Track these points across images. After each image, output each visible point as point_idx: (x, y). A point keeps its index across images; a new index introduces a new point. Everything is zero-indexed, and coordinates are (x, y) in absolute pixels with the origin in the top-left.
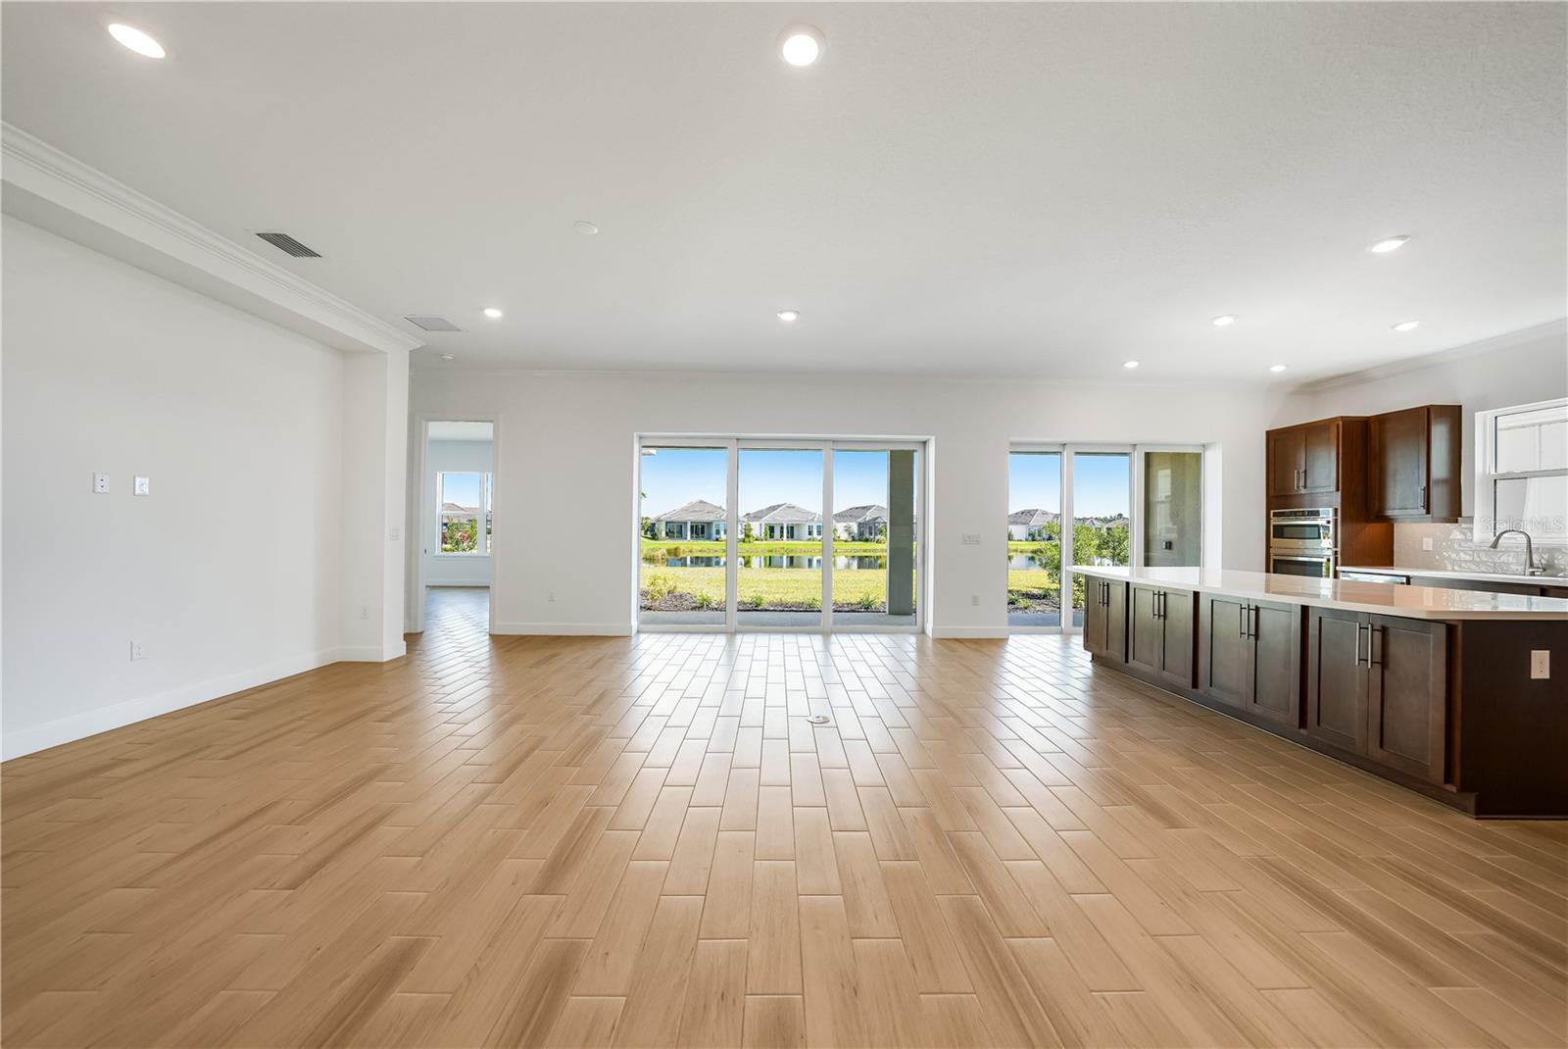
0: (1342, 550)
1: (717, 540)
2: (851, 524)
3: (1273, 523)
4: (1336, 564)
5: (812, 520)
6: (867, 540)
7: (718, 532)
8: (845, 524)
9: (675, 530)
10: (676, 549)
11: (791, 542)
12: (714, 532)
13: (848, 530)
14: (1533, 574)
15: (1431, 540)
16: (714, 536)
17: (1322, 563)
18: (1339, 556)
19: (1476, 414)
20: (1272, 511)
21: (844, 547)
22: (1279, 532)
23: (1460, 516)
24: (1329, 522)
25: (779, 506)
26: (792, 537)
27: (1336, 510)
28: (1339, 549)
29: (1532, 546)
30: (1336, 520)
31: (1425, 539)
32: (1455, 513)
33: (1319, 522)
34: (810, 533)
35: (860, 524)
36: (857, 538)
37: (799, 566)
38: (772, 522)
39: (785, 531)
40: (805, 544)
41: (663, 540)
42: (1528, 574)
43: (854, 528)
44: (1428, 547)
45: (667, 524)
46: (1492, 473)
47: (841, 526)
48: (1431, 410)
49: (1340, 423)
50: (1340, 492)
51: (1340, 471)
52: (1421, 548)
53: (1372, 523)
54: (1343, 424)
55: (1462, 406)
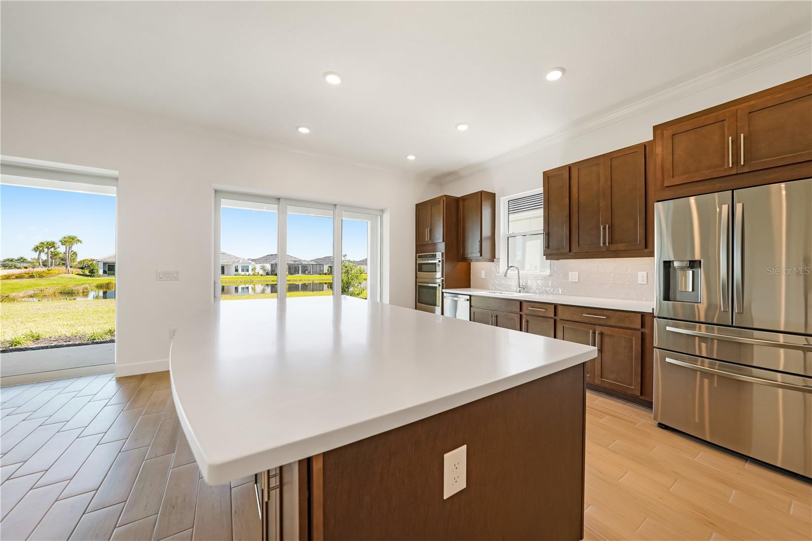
0: (445, 279)
2: (265, 265)
3: (418, 262)
4: (443, 288)
5: (238, 262)
8: (261, 265)
11: (223, 276)
13: (263, 268)
14: (520, 292)
15: (484, 272)
17: (436, 287)
18: (444, 283)
19: (501, 198)
20: (417, 255)
21: (259, 279)
22: (420, 268)
23: (495, 258)
24: (439, 261)
26: (224, 273)
27: (443, 253)
28: (444, 279)
29: (520, 275)
30: (443, 260)
31: (482, 272)
32: (493, 258)
33: (436, 261)
34: (237, 270)
35: (272, 264)
36: (270, 273)
37: (228, 293)
40: (233, 278)
41: (99, 276)
42: (518, 291)
43: (268, 267)
44: (483, 276)
45: (104, 264)
46: (507, 233)
47: (258, 266)
48: (482, 194)
49: (444, 199)
50: (444, 243)
51: (445, 229)
52: (481, 277)
53: (460, 262)
54: (446, 200)
55: (495, 193)
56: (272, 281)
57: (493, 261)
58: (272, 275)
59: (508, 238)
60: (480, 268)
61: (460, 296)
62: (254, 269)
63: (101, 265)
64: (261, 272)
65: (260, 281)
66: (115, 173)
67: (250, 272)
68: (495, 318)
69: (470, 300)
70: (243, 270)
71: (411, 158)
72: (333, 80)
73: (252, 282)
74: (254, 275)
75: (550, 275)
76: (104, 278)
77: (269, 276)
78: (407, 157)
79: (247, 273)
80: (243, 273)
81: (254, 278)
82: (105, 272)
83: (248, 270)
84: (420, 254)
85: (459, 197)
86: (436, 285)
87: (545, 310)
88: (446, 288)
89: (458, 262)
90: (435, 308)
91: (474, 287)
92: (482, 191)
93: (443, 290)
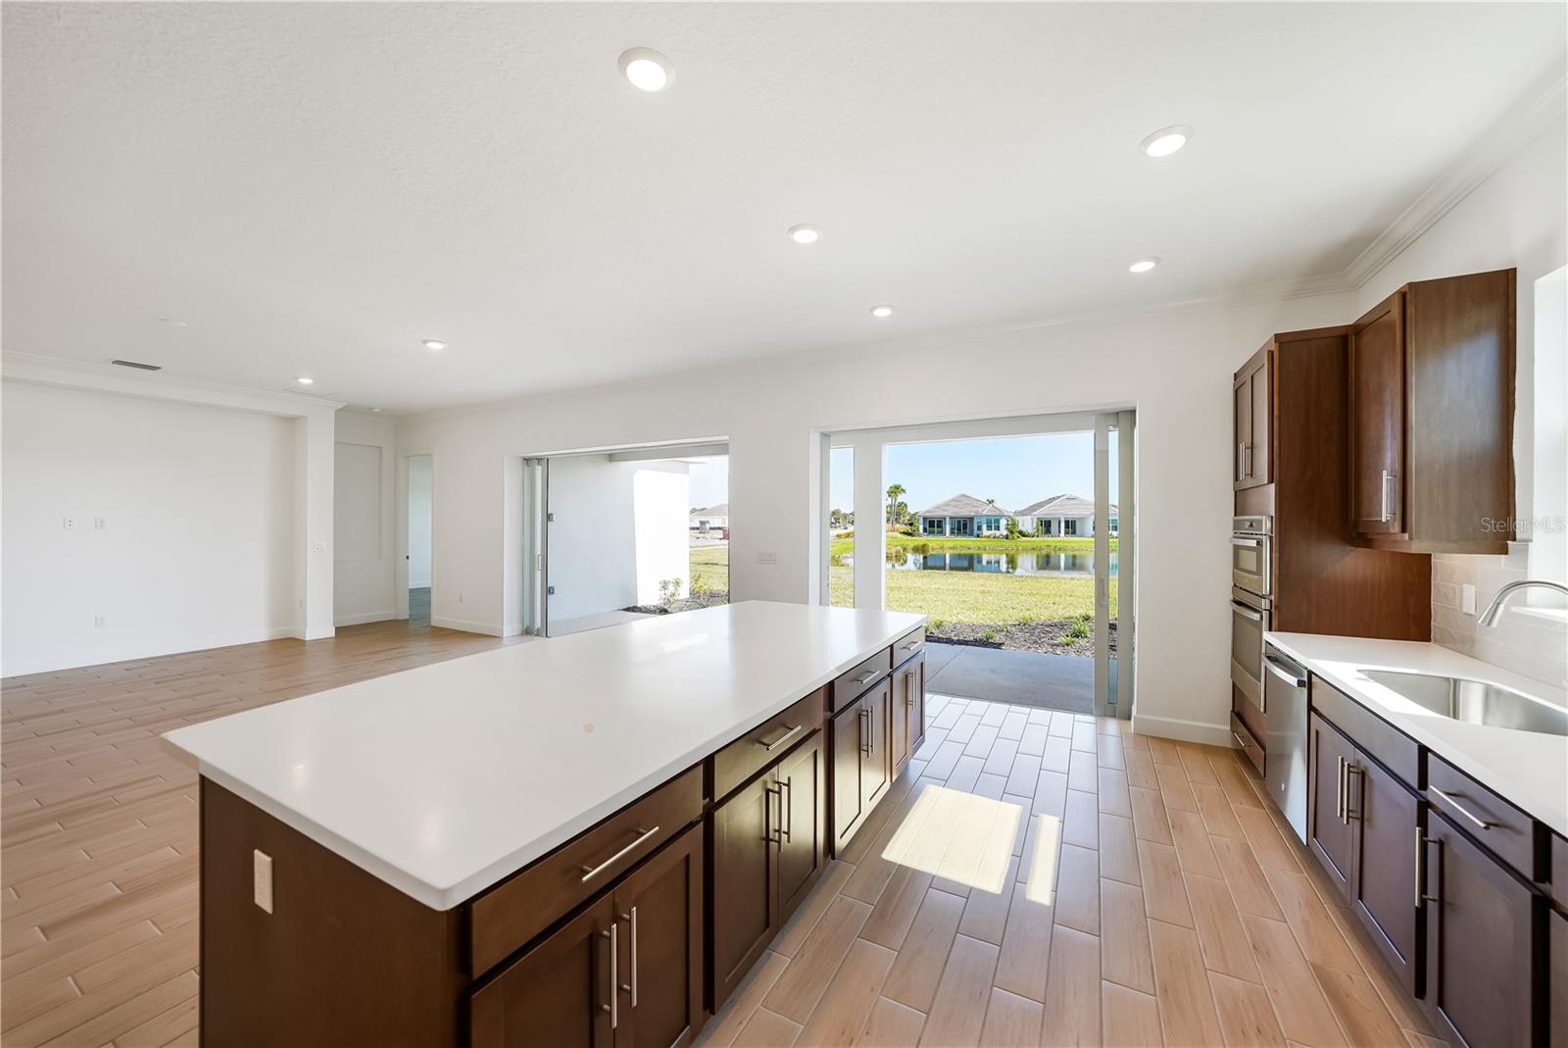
1: (978, 536)
4: (1269, 629)
7: (979, 528)
9: (934, 525)
10: (924, 546)
11: (1070, 538)
12: (976, 528)
15: (1472, 588)
16: (976, 531)
18: (1274, 611)
23: (1512, 537)
24: (1260, 543)
25: (1059, 497)
26: (1074, 533)
27: (1271, 518)
30: (1272, 539)
31: (1466, 587)
38: (1048, 517)
39: (1063, 525)
41: (919, 535)
44: (1468, 606)
45: (925, 518)
48: (1408, 297)
49: (1273, 347)
50: (1273, 485)
51: (1276, 443)
52: (1461, 607)
53: (1359, 546)
54: (1280, 350)
55: (1515, 269)
57: (1504, 551)
60: (1462, 575)
63: (921, 520)
66: (725, 438)
69: (1309, 686)
71: (1141, 268)
76: (924, 537)
82: (925, 530)
84: (1237, 518)
85: (1351, 323)
86: (1256, 616)
87: (1482, 825)
88: (1280, 630)
89: (1350, 548)
90: (1258, 686)
91: (1441, 643)
92: (1409, 284)
93: (1267, 636)
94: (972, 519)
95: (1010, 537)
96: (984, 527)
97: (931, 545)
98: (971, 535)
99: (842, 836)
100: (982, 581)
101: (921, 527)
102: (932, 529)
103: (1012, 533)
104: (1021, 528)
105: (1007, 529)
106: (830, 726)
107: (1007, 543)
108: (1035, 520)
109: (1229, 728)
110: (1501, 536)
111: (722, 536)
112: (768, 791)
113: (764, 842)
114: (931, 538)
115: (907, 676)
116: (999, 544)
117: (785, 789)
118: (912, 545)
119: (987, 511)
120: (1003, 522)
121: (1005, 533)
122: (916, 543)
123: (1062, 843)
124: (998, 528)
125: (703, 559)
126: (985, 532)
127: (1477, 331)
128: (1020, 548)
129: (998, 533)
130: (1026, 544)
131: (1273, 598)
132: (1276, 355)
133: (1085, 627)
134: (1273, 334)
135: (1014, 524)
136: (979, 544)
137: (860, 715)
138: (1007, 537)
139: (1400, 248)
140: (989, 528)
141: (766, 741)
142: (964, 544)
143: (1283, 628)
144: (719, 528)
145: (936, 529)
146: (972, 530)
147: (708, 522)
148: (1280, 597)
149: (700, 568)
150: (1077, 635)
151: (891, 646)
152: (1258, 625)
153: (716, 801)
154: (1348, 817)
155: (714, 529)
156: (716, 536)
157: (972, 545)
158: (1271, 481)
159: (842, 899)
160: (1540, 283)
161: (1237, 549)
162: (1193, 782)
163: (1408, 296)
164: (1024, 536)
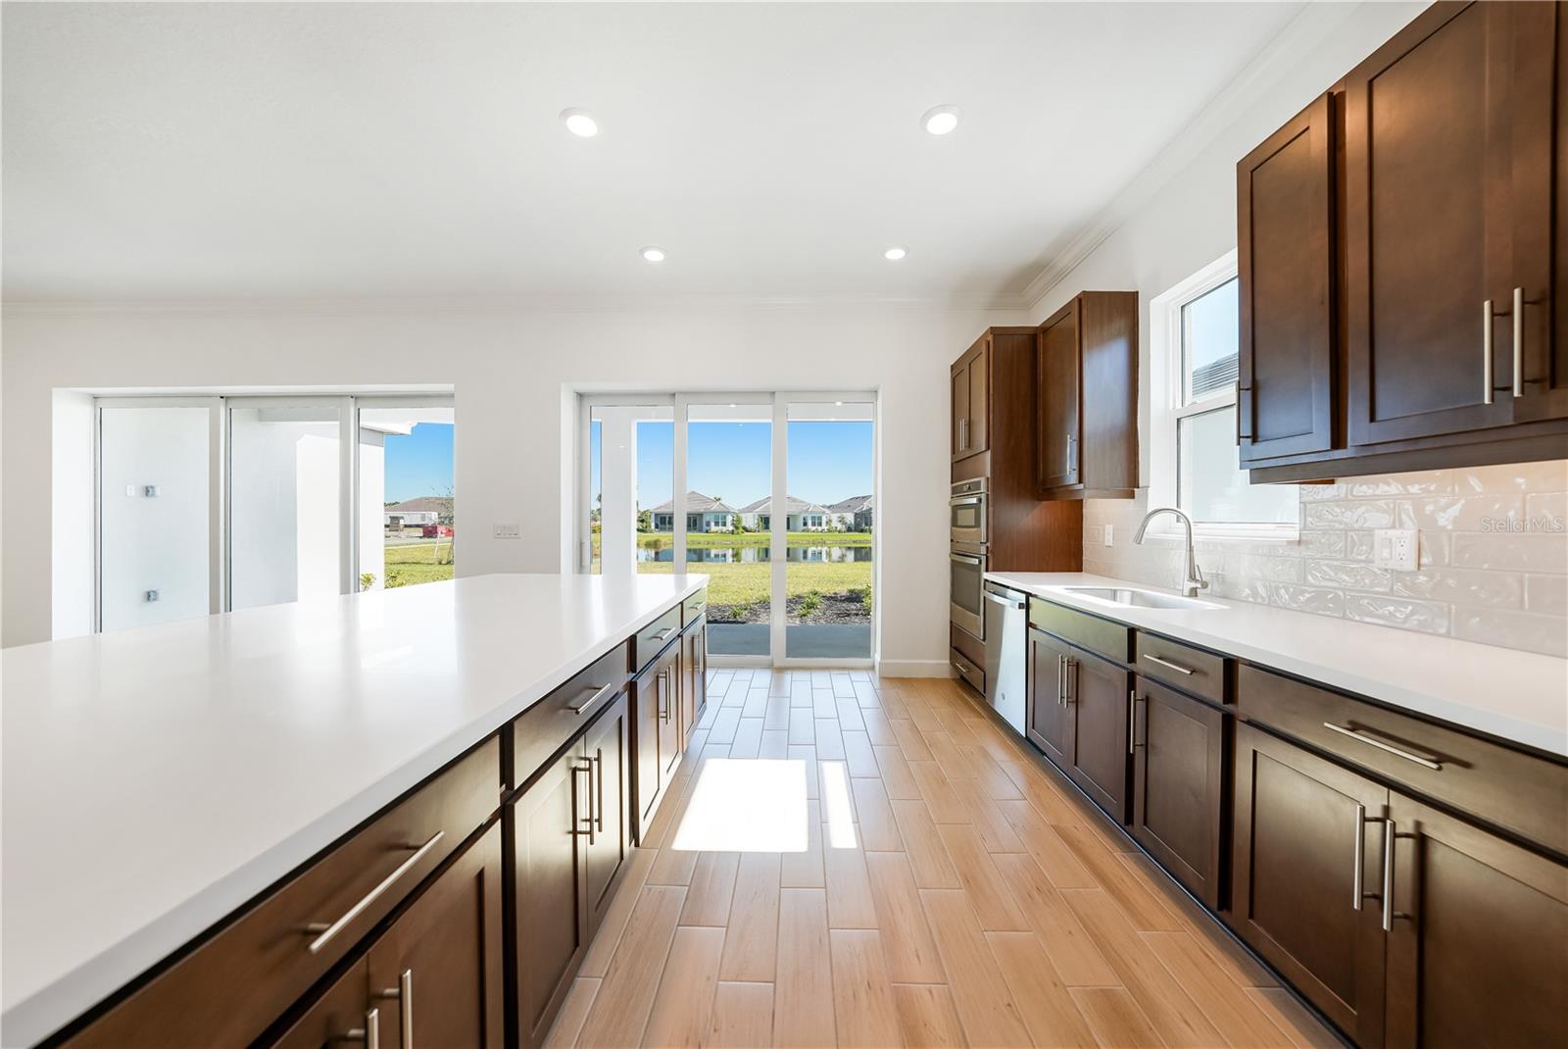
0: (994, 545)
1: (707, 532)
2: (844, 514)
4: (984, 570)
5: (807, 511)
6: (862, 531)
7: (708, 524)
8: (838, 515)
9: (665, 521)
10: (656, 542)
12: (705, 524)
13: (842, 520)
14: (1192, 594)
15: (1111, 527)
16: (705, 528)
17: (976, 565)
18: (990, 555)
19: (1155, 303)
20: (953, 486)
21: (836, 539)
22: (955, 518)
23: (1136, 486)
24: (980, 500)
27: (988, 479)
30: (988, 496)
31: (1107, 527)
32: (1132, 486)
33: (975, 500)
34: (805, 524)
35: (856, 514)
36: (853, 529)
38: (766, 515)
40: (798, 536)
41: (651, 532)
42: (1186, 592)
43: (850, 518)
44: (1109, 540)
45: (656, 515)
46: (1179, 406)
47: (835, 517)
48: (1083, 302)
49: (990, 338)
50: (989, 452)
51: (991, 417)
52: (1103, 542)
53: (1044, 500)
54: (994, 340)
55: (1137, 292)
56: (854, 542)
57: (1132, 496)
58: (856, 531)
59: (1178, 420)
60: (1104, 516)
61: (1010, 593)
62: (829, 522)
63: (653, 516)
64: (840, 526)
65: (836, 543)
66: (449, 387)
67: (824, 527)
68: (1075, 668)
69: (1027, 606)
70: (814, 524)
71: (895, 254)
72: (582, 126)
73: (824, 543)
74: (829, 531)
75: (1299, 542)
76: (656, 533)
77: (851, 534)
78: (883, 255)
79: (820, 529)
80: (814, 528)
81: (829, 537)
82: (657, 526)
83: (820, 524)
84: (955, 485)
85: (1038, 325)
86: (976, 561)
87: (1189, 672)
88: (994, 570)
89: (1037, 502)
90: (976, 619)
91: (1089, 572)
92: (1084, 292)
93: (986, 575)
94: (701, 515)
95: (735, 532)
96: (713, 524)
97: (663, 540)
98: (701, 531)
99: (645, 817)
100: (718, 569)
101: (653, 525)
102: (663, 526)
103: (737, 528)
104: (744, 524)
105: (733, 524)
106: (632, 687)
107: (732, 538)
108: (757, 517)
109: (948, 662)
110: (1130, 484)
111: (422, 535)
112: (574, 771)
113: (571, 836)
114: (662, 534)
115: (693, 638)
116: (725, 538)
117: (595, 764)
118: (644, 541)
119: (715, 507)
120: (729, 518)
121: (731, 528)
122: (648, 539)
123: (850, 778)
124: (724, 524)
125: (397, 558)
126: (713, 528)
127: (1113, 337)
128: (744, 542)
129: (724, 529)
130: (749, 538)
131: (989, 544)
132: (991, 343)
133: (816, 600)
134: (988, 327)
135: (739, 520)
136: (709, 539)
137: (658, 677)
138: (732, 532)
139: (1062, 275)
140: (717, 524)
141: (572, 704)
142: (695, 539)
143: (996, 569)
144: (418, 526)
145: (667, 525)
146: (701, 527)
147: (402, 518)
148: (994, 543)
149: (392, 567)
150: (811, 606)
151: (682, 603)
152: (976, 569)
153: (516, 788)
154: (1068, 702)
155: (410, 526)
156: (413, 534)
157: (702, 539)
158: (988, 448)
159: (650, 890)
160: (1153, 302)
161: (955, 509)
162: (933, 708)
163: (1084, 300)
164: (747, 531)
